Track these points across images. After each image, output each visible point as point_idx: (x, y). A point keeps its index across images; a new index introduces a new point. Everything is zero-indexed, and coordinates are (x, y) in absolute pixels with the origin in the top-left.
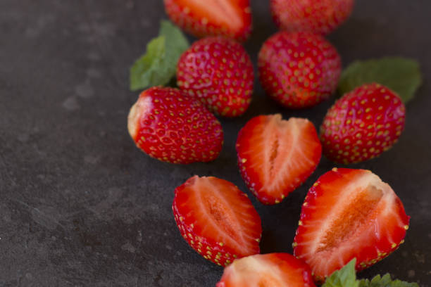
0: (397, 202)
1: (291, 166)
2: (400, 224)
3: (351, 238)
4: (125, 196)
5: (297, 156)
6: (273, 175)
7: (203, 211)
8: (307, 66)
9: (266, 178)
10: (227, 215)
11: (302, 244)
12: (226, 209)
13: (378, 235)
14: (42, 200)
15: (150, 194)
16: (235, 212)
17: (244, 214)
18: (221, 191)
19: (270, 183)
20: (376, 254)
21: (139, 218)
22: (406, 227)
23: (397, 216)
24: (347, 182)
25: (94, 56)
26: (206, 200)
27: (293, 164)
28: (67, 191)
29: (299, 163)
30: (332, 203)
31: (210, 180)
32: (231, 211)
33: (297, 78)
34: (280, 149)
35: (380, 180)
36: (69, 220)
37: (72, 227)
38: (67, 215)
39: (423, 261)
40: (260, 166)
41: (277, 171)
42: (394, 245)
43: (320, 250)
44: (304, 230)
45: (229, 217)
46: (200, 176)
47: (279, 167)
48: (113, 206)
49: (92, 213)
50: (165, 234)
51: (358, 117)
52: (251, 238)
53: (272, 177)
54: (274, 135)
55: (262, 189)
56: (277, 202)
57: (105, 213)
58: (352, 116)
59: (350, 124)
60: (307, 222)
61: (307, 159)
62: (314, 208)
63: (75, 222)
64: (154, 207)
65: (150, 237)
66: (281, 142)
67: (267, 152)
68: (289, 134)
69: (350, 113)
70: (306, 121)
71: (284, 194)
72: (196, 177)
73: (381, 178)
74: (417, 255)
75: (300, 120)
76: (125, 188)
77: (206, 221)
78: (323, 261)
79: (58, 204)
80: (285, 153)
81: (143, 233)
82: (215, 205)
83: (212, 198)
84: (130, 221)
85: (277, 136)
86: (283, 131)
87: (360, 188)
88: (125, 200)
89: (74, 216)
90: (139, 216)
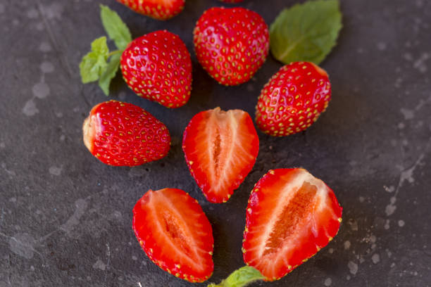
0: (330, 195)
1: (233, 162)
2: (334, 217)
3: (293, 236)
4: (91, 207)
5: (237, 151)
6: (218, 174)
7: (160, 229)
8: (239, 50)
9: (213, 178)
10: (181, 229)
11: (250, 250)
12: (180, 223)
13: (315, 231)
14: (17, 227)
15: (112, 199)
16: (188, 225)
17: (197, 225)
18: (174, 203)
19: (217, 184)
20: (316, 249)
21: (106, 230)
22: (340, 220)
23: (331, 210)
24: (284, 183)
25: (45, 47)
26: (161, 216)
27: (236, 161)
28: (38, 212)
29: (240, 159)
30: (273, 206)
31: (163, 192)
32: (185, 224)
33: (231, 64)
34: (222, 144)
35: (313, 177)
36: (43, 246)
37: (47, 252)
38: (41, 239)
39: (357, 229)
40: (206, 166)
41: (222, 169)
42: (331, 239)
43: (266, 252)
44: (250, 236)
45: (184, 232)
46: (154, 190)
47: (223, 164)
48: (80, 220)
49: (63, 233)
50: (130, 243)
51: (288, 103)
52: (205, 252)
53: (217, 176)
54: (215, 130)
55: (210, 191)
56: (224, 201)
57: (75, 229)
58: (283, 103)
59: (282, 110)
60: (253, 228)
61: (247, 154)
62: (257, 213)
63: (50, 246)
64: (118, 214)
65: (117, 249)
66: (222, 137)
67: (210, 150)
68: (228, 127)
69: (282, 100)
70: (243, 112)
71: (230, 193)
72: (151, 193)
73: (313, 175)
74: (351, 223)
75: (237, 111)
76: (89, 197)
77: (164, 241)
78: (270, 262)
79: (31, 228)
80: (227, 149)
81: (110, 246)
82: (170, 219)
83: (167, 212)
84: (97, 235)
85: (218, 132)
86: (223, 125)
87: (296, 188)
88: (91, 211)
89: (48, 239)
90: (105, 228)
